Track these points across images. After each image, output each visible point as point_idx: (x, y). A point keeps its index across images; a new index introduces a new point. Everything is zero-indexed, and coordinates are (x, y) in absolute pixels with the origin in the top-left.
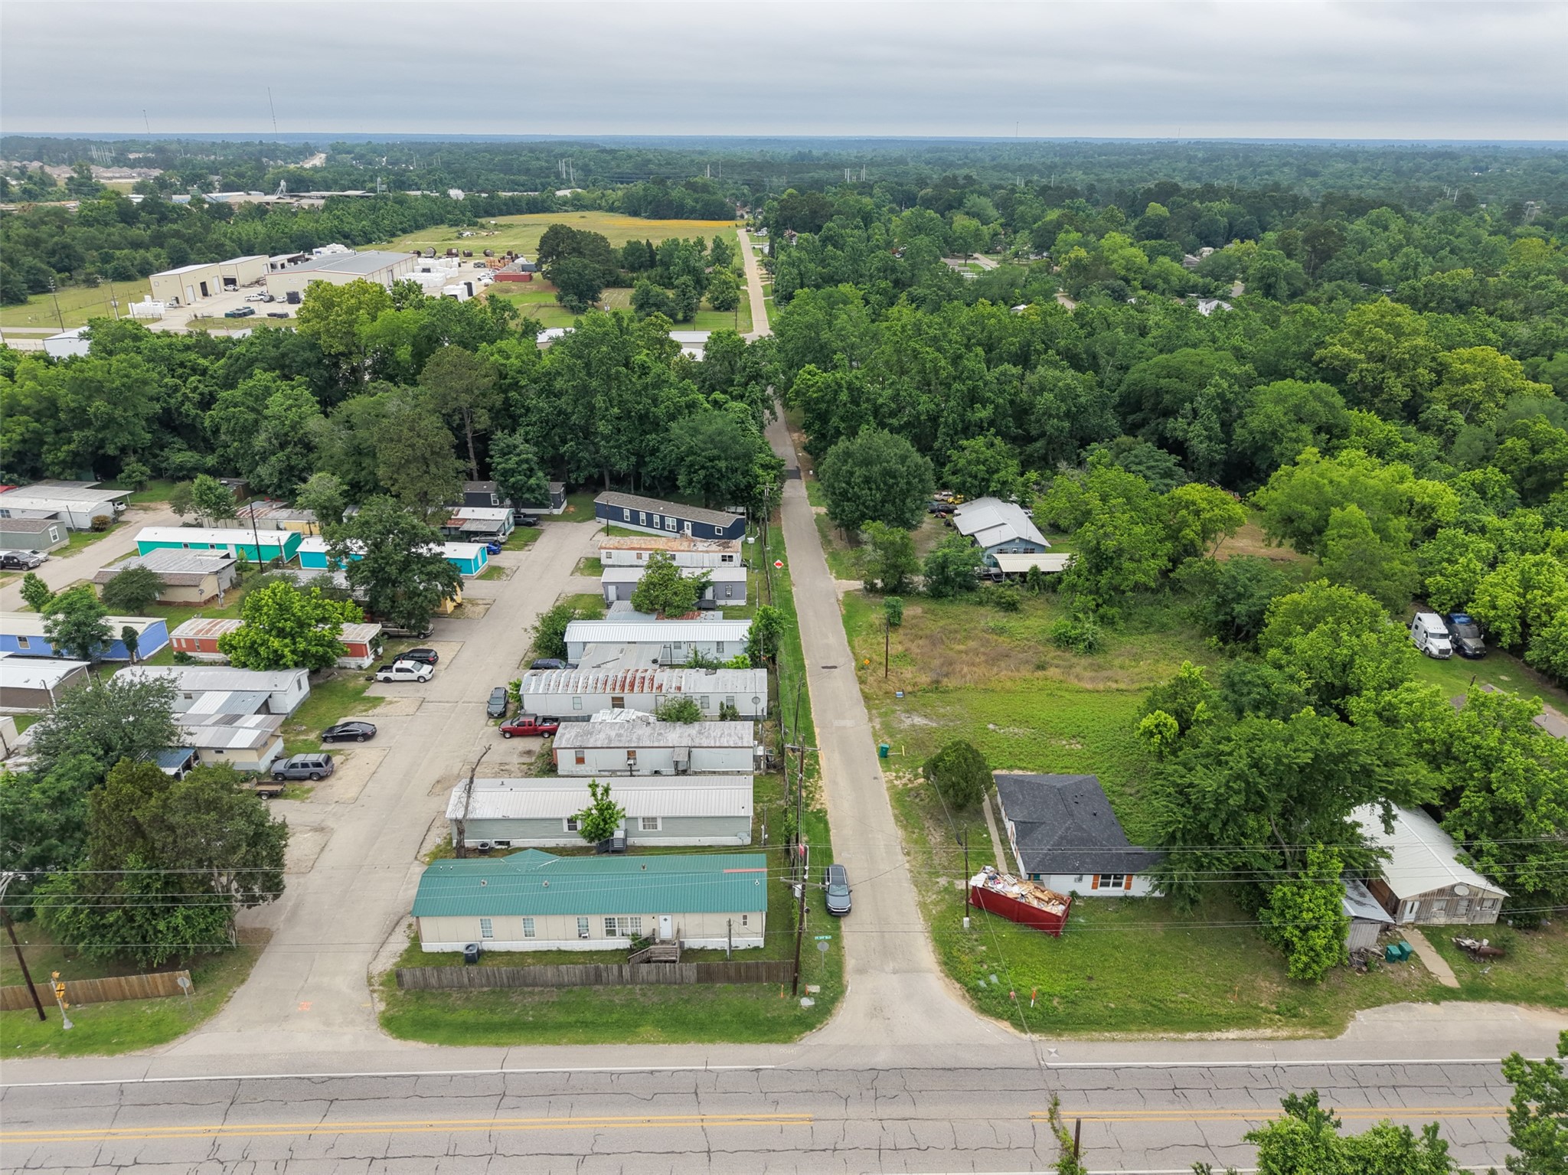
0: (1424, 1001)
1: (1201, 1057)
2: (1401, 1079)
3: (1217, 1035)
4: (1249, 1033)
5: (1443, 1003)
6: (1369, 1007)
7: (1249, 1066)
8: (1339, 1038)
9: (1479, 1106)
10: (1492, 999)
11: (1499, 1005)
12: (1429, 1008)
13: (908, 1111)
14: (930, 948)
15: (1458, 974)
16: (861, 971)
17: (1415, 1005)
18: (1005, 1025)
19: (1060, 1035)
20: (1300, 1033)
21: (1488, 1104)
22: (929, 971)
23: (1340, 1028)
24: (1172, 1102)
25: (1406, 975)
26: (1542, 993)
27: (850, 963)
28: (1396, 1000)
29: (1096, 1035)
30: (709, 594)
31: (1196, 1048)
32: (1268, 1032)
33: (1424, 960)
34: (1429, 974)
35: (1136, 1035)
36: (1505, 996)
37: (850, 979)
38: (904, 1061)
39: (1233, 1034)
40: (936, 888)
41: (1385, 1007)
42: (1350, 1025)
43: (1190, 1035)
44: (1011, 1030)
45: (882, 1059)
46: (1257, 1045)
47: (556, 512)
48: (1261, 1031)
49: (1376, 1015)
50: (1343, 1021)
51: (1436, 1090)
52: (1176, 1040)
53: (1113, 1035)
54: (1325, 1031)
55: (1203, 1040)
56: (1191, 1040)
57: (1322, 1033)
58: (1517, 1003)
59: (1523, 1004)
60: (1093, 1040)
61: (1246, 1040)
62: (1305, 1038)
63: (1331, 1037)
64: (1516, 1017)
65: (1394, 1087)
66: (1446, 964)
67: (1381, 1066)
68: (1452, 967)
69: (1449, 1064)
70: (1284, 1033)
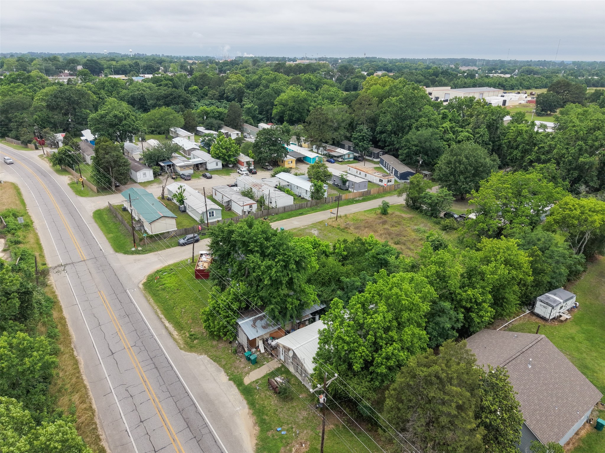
0: (228, 376)
1: (149, 320)
2: (163, 370)
3: (166, 322)
4: (172, 329)
5: (232, 383)
6: (212, 359)
7: (149, 329)
8: (182, 351)
10: (247, 399)
11: (245, 402)
12: (223, 378)
13: (94, 272)
14: (176, 262)
15: (256, 382)
16: (156, 255)
17: (223, 373)
18: (144, 281)
19: (145, 291)
20: (179, 341)
21: (159, 398)
22: (164, 264)
23: (191, 351)
24: (120, 315)
25: (242, 366)
26: (265, 417)
27: (159, 252)
28: (224, 367)
29: (149, 297)
30: (347, 184)
31: (154, 317)
32: (175, 333)
34: (248, 373)
35: (154, 305)
36: (252, 404)
37: (152, 254)
38: (116, 268)
39: (168, 325)
41: (215, 364)
42: (194, 355)
43: (162, 316)
44: (142, 282)
45: (115, 265)
46: (163, 331)
47: (375, 160)
49: (206, 361)
50: (195, 352)
51: (161, 380)
52: (156, 313)
53: (152, 300)
54: (184, 347)
55: (160, 319)
56: (158, 316)
57: (182, 346)
58: (250, 409)
59: (251, 411)
60: (146, 297)
61: (166, 328)
62: (177, 342)
63: (181, 349)
64: (238, 409)
65: (156, 368)
66: (259, 377)
67: (169, 363)
68: (258, 379)
69: (182, 384)
70: (177, 337)
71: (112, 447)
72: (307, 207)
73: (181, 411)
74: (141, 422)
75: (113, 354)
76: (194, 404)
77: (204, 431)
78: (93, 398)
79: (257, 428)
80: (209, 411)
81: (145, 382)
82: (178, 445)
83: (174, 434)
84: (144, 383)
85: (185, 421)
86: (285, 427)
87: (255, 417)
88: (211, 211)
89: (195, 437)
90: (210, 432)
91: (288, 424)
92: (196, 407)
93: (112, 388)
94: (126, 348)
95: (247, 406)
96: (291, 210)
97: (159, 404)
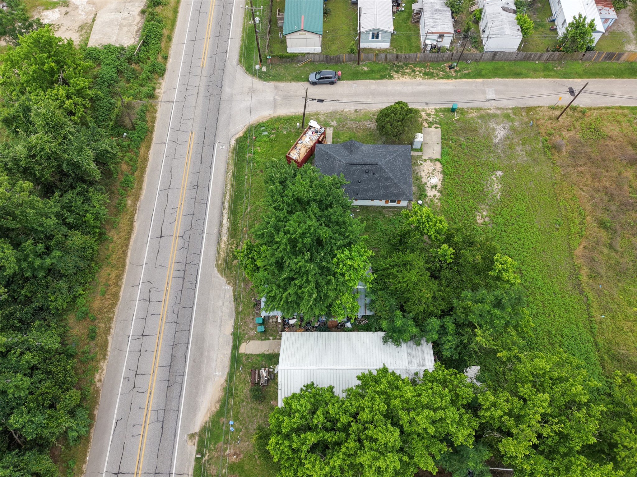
0: (234, 328)
1: (212, 203)
2: (187, 285)
3: (226, 216)
4: (225, 230)
5: (231, 338)
6: (234, 296)
7: (205, 220)
8: (216, 269)
9: (167, 312)
10: (231, 368)
11: (227, 370)
12: (229, 328)
13: (202, 94)
14: (288, 114)
15: (248, 356)
16: (276, 88)
17: (232, 321)
18: (241, 134)
19: (233, 153)
20: (222, 253)
21: (167, 317)
22: (275, 112)
23: (223, 274)
24: (191, 183)
25: (251, 326)
26: (231, 401)
27: (281, 84)
28: (237, 313)
29: (231, 167)
31: (218, 203)
32: (225, 238)
33: (259, 342)
34: (250, 339)
35: (229, 182)
36: (231, 377)
37: (273, 84)
38: (225, 96)
39: (225, 222)
40: (328, 120)
41: (233, 304)
42: (223, 280)
43: (227, 205)
44: (237, 136)
45: (227, 89)
46: (215, 230)
48: (226, 236)
49: (228, 296)
50: (227, 277)
51: (179, 297)
52: (224, 197)
53: (230, 175)
54: (221, 264)
55: (223, 208)
56: (223, 203)
57: (220, 262)
58: (226, 381)
59: (225, 384)
60: (228, 164)
61: (221, 226)
62: (219, 253)
63: (217, 265)
64: (217, 374)
65: (184, 278)
66: (254, 353)
67: (196, 280)
68: (251, 355)
69: (192, 313)
70: (223, 245)
71: (113, 347)
72: (539, 59)
73: (174, 345)
74: (143, 335)
75: (161, 237)
76: (188, 344)
77: (178, 379)
78: (124, 283)
79: (218, 406)
80: (194, 361)
81: (167, 291)
82: (153, 379)
83: (157, 365)
84: (165, 291)
85: (172, 359)
86: (237, 424)
87: (223, 394)
88: (376, 32)
89: (169, 380)
90: (182, 384)
91: (241, 424)
92: (187, 348)
93: (141, 281)
94: (174, 236)
95: (225, 376)
96: (506, 60)
97: (164, 324)
